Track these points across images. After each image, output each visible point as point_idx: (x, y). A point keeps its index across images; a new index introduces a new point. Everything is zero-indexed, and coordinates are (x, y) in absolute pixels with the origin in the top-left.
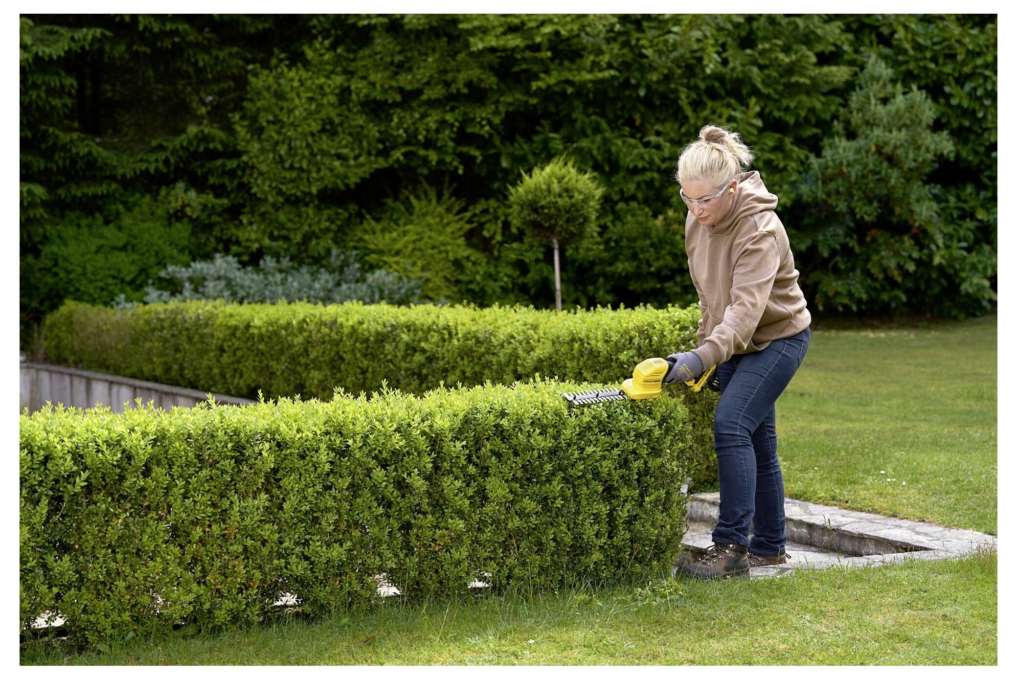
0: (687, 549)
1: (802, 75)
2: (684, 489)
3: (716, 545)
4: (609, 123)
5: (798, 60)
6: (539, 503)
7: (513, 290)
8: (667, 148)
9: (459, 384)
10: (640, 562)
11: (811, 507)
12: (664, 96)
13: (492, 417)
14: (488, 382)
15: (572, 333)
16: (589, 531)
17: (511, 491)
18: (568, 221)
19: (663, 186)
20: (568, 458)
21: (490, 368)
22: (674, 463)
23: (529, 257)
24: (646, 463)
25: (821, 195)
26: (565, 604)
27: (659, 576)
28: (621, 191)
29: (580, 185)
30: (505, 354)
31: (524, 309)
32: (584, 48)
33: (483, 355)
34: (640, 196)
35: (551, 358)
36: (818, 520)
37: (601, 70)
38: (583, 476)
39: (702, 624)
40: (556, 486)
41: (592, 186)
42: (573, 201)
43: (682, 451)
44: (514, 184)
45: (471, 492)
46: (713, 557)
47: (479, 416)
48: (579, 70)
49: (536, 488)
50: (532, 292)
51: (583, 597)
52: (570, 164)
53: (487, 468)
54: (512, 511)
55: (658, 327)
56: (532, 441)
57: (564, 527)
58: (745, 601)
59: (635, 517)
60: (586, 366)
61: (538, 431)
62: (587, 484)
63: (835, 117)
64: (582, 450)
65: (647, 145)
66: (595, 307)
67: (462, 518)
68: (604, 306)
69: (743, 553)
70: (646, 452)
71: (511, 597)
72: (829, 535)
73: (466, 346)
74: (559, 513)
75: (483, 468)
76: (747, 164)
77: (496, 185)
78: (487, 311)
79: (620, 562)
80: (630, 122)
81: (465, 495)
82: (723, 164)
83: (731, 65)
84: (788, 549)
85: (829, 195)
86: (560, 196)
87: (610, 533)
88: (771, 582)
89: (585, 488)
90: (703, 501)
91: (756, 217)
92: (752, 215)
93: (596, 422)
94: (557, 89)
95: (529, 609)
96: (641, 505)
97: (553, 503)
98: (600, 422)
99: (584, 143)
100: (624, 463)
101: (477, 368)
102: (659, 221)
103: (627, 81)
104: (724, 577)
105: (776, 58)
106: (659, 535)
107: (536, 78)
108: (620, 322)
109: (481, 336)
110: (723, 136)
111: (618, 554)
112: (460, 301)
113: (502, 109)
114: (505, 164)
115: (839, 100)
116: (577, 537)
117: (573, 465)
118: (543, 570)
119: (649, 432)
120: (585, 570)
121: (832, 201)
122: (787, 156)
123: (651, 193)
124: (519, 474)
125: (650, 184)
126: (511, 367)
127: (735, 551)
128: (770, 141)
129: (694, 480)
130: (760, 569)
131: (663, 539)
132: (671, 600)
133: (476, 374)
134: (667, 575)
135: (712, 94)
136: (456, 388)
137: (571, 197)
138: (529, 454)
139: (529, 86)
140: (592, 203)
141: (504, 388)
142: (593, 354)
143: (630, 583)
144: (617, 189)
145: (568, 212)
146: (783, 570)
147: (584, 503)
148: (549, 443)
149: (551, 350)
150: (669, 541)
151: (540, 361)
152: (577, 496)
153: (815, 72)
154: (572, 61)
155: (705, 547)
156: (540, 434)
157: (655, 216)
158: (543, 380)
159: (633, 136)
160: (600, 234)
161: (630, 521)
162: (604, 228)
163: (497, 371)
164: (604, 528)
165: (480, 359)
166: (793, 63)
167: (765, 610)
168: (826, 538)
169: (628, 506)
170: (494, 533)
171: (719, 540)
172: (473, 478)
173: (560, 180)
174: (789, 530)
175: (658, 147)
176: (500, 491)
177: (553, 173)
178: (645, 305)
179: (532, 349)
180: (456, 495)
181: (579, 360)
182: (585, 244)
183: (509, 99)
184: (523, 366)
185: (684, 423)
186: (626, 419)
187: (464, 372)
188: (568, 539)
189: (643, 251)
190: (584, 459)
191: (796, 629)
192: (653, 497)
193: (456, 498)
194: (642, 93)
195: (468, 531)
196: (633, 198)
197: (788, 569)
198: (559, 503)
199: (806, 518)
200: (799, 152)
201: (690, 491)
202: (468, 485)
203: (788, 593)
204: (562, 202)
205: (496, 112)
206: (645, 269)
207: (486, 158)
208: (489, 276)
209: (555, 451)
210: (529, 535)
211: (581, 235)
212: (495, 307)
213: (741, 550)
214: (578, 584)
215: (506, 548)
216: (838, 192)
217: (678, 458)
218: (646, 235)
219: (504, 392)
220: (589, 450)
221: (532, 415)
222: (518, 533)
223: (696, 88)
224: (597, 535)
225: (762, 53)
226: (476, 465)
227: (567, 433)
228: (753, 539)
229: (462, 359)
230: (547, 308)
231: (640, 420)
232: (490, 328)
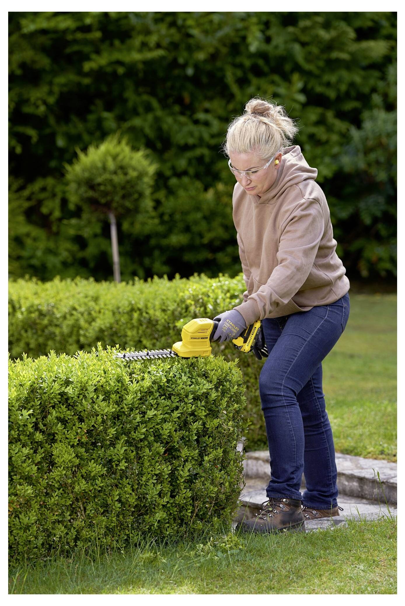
0: (245, 505)
1: (341, 50)
2: (240, 448)
3: (270, 501)
4: (160, 101)
5: (339, 36)
6: (104, 466)
7: (72, 264)
8: (216, 125)
9: (25, 356)
10: (202, 519)
11: (362, 461)
12: (211, 75)
13: (56, 386)
14: (52, 352)
15: (130, 304)
16: (153, 492)
17: (77, 456)
18: (124, 197)
19: (213, 162)
20: (130, 422)
21: (53, 339)
22: (230, 423)
23: (87, 233)
24: (204, 424)
25: (362, 165)
26: (131, 562)
27: (220, 531)
28: (173, 168)
29: (134, 163)
30: (68, 326)
31: (84, 282)
32: (133, 29)
33: (46, 327)
34: (191, 171)
35: (111, 328)
36: (367, 474)
37: (150, 50)
38: (145, 438)
39: (262, 577)
40: (121, 449)
41: (145, 163)
42: (128, 177)
43: (237, 412)
44: (70, 162)
45: (38, 458)
46: (269, 512)
47: (44, 385)
48: (130, 49)
49: (101, 452)
50: (92, 265)
51: (148, 555)
52: (124, 142)
53: (54, 435)
54: (79, 475)
55: (211, 295)
56: (96, 407)
57: (128, 489)
58: (301, 553)
59: (196, 476)
60: (145, 334)
61: (101, 397)
62: (150, 446)
63: (374, 90)
64: (144, 413)
65: (196, 122)
66: (152, 278)
67: (30, 484)
68: (160, 276)
69: (297, 506)
70: (204, 413)
71: (80, 558)
72: (379, 488)
73: (30, 318)
74: (123, 474)
75: (49, 434)
76: (291, 136)
77: (53, 164)
78: (48, 285)
79: (182, 520)
80: (180, 101)
81: (33, 461)
82: (270, 138)
83: (274, 42)
84: (340, 502)
85: (369, 165)
86: (115, 173)
87: (172, 492)
88: (325, 535)
89: (147, 450)
90: (257, 459)
91: (301, 186)
92: (297, 184)
93: (156, 388)
94: (109, 69)
95: (97, 569)
96: (200, 464)
97: (117, 465)
98: (160, 387)
99: (137, 122)
100: (184, 425)
101: (41, 340)
102: (210, 195)
103: (175, 60)
104: (281, 530)
105: (317, 36)
106: (219, 492)
107: (87, 58)
108: (176, 291)
109: (44, 308)
110: (268, 109)
111: (180, 512)
112: (22, 276)
113: (56, 89)
114: (61, 142)
115: (376, 74)
116: (142, 498)
117: (136, 429)
118: (109, 531)
119: (206, 395)
120: (150, 529)
121: (373, 171)
122: (330, 129)
123: (202, 169)
124: (84, 439)
125: (200, 159)
126: (74, 338)
127: (289, 505)
128: (313, 114)
129: (248, 439)
130: (314, 522)
131: (222, 497)
132: (232, 555)
133: (39, 345)
134: (227, 531)
135: (257, 72)
136: (22, 359)
137: (126, 174)
138: (93, 420)
139: (82, 67)
140: (146, 180)
141: (67, 357)
142: (151, 323)
143: (193, 539)
144: (169, 165)
145: (123, 188)
146: (337, 522)
147: (147, 464)
148: (112, 409)
149: (112, 320)
150: (227, 498)
151: (101, 331)
152: (140, 458)
153: (354, 47)
154: (123, 41)
155: (260, 503)
156: (104, 400)
157: (206, 189)
158: (105, 349)
159: (182, 113)
160: (155, 208)
161: (191, 481)
162: (158, 203)
163: (60, 343)
164: (167, 488)
165: (43, 331)
166: (332, 40)
167: (320, 561)
168: (376, 491)
169: (189, 466)
170: (61, 496)
171: (273, 494)
172: (40, 444)
173: (115, 157)
174: (341, 483)
175: (207, 124)
176: (66, 456)
177: (108, 153)
178: (199, 275)
179: (94, 320)
180: (24, 462)
181: (138, 329)
182: (140, 218)
183: (61, 80)
184: (85, 336)
185: (239, 385)
186: (185, 383)
187: (28, 344)
188: (133, 500)
189: (196, 223)
190: (146, 422)
191: (351, 578)
192: (211, 456)
193: (25, 465)
194: (190, 71)
195: (36, 496)
196: (185, 173)
197: (341, 521)
198: (123, 465)
199: (357, 473)
200: (340, 125)
201: (245, 450)
202: (35, 452)
203: (342, 544)
204: (119, 179)
205: (51, 93)
206: (197, 241)
207: (41, 137)
208: (49, 251)
209: (118, 416)
210: (95, 497)
211: (136, 210)
212: (57, 280)
213: (295, 504)
214: (143, 542)
215: (73, 511)
216: (378, 162)
217: (234, 418)
218: (198, 208)
219: (68, 361)
220: (151, 413)
221: (95, 382)
222: (84, 497)
223: (241, 66)
224: (160, 495)
225: (305, 30)
226: (43, 432)
227: (129, 398)
228: (305, 494)
229: (26, 331)
230: (106, 280)
231: (197, 383)
232: (52, 302)
